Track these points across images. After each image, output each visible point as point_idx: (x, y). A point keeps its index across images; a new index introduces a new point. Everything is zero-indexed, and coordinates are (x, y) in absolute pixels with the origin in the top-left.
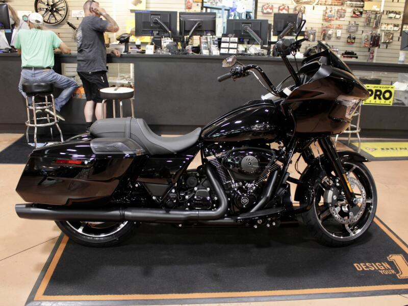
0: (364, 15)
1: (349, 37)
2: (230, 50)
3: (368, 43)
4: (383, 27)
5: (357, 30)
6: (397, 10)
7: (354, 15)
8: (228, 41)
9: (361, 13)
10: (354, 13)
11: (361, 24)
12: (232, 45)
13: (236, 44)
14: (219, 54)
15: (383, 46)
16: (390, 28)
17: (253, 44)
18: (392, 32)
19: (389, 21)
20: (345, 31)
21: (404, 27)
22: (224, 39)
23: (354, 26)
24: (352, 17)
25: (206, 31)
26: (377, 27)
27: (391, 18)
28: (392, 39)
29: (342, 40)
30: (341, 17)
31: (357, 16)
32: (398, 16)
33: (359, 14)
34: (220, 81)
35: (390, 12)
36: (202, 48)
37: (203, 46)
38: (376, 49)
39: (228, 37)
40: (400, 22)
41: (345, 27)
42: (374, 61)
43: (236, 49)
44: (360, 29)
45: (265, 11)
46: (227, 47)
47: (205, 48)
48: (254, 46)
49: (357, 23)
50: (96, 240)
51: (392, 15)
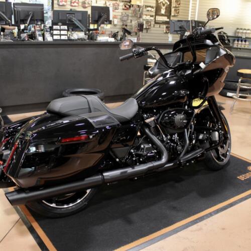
0: (131, 8)
1: (123, 25)
2: (62, 36)
3: (136, 29)
4: (144, 17)
5: (128, 19)
6: (152, 5)
7: (125, 8)
8: (59, 29)
9: (130, 6)
10: (125, 6)
11: (130, 15)
12: (63, 32)
13: (66, 32)
14: (52, 40)
15: (144, 31)
16: (148, 18)
17: (76, 31)
18: (149, 21)
19: (147, 13)
20: (119, 20)
21: (157, 17)
22: (55, 27)
23: (125, 16)
24: (123, 9)
25: (36, 20)
26: (141, 17)
27: (148, 10)
28: (150, 26)
29: (118, 27)
30: (116, 9)
31: (127, 9)
32: (153, 10)
33: (128, 7)
34: (122, 60)
35: (148, 7)
36: (37, 35)
37: (37, 33)
38: (141, 33)
39: (58, 25)
40: (154, 14)
41: (119, 17)
42: (140, 42)
43: (67, 35)
44: (130, 18)
45: (61, 4)
46: (59, 33)
47: (40, 35)
48: (76, 32)
49: (127, 14)
50: (70, 210)
51: (149, 9)
